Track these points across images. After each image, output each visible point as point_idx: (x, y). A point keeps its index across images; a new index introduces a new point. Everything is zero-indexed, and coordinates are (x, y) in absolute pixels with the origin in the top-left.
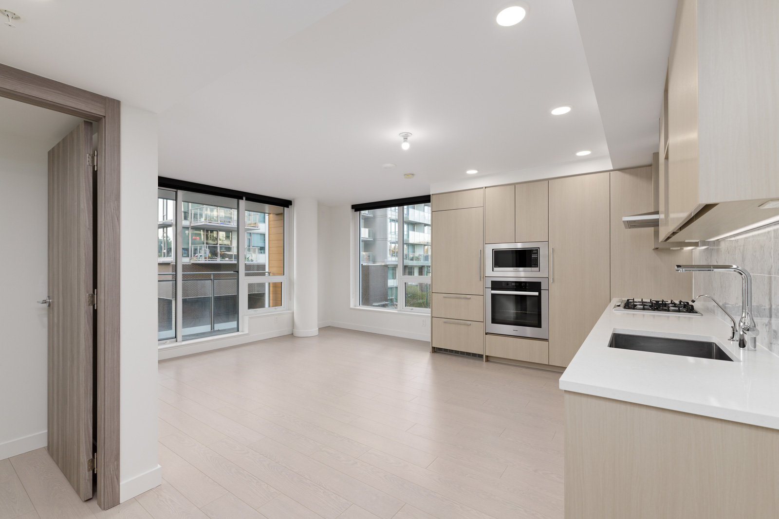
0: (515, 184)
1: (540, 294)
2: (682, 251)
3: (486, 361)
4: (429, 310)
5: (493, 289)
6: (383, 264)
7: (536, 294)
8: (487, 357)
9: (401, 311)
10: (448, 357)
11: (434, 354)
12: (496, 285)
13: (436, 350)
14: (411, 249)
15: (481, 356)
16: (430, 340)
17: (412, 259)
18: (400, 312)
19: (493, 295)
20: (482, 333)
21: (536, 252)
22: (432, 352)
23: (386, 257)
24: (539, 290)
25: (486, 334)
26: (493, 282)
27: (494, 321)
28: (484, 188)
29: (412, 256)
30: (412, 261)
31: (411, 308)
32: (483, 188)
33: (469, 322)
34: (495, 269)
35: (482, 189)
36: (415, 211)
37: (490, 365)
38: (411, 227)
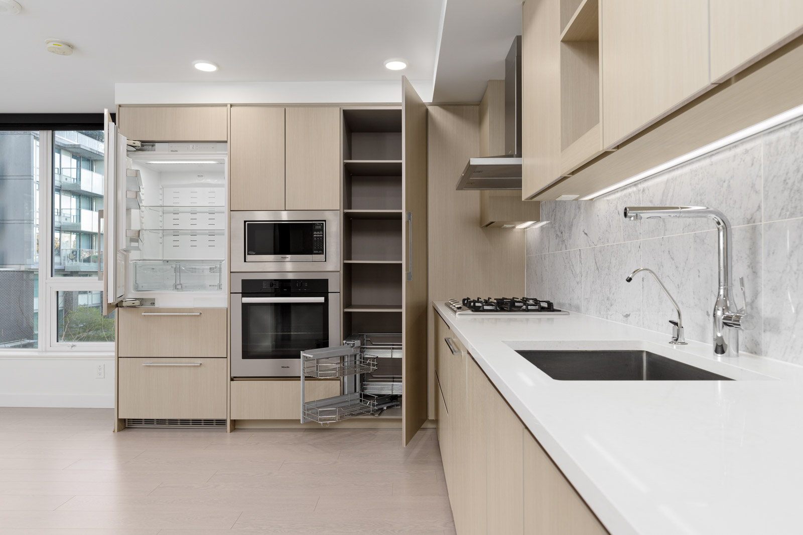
0: (285, 107)
1: (327, 300)
2: (515, 230)
3: (231, 431)
4: (111, 345)
5: (245, 294)
6: (23, 268)
7: (321, 299)
8: (234, 423)
9: (46, 351)
10: (155, 434)
11: (121, 433)
12: (250, 287)
13: (125, 425)
14: (84, 242)
15: (221, 422)
16: (113, 405)
17: (87, 260)
18: (44, 354)
19: (245, 306)
20: (224, 377)
21: (320, 227)
22: (119, 430)
23: (30, 256)
24: (325, 294)
25: (232, 379)
26: (245, 282)
27: (246, 355)
28: (229, 106)
29: (87, 256)
30: (86, 264)
31: (71, 343)
32: (225, 105)
33: (199, 361)
34: (249, 258)
35: (225, 108)
36: (94, 174)
37: (241, 438)
38: (84, 203)
